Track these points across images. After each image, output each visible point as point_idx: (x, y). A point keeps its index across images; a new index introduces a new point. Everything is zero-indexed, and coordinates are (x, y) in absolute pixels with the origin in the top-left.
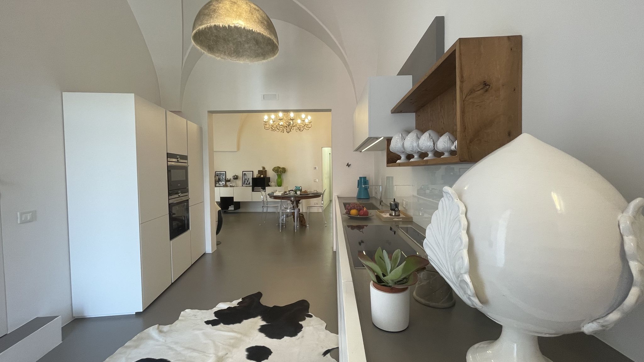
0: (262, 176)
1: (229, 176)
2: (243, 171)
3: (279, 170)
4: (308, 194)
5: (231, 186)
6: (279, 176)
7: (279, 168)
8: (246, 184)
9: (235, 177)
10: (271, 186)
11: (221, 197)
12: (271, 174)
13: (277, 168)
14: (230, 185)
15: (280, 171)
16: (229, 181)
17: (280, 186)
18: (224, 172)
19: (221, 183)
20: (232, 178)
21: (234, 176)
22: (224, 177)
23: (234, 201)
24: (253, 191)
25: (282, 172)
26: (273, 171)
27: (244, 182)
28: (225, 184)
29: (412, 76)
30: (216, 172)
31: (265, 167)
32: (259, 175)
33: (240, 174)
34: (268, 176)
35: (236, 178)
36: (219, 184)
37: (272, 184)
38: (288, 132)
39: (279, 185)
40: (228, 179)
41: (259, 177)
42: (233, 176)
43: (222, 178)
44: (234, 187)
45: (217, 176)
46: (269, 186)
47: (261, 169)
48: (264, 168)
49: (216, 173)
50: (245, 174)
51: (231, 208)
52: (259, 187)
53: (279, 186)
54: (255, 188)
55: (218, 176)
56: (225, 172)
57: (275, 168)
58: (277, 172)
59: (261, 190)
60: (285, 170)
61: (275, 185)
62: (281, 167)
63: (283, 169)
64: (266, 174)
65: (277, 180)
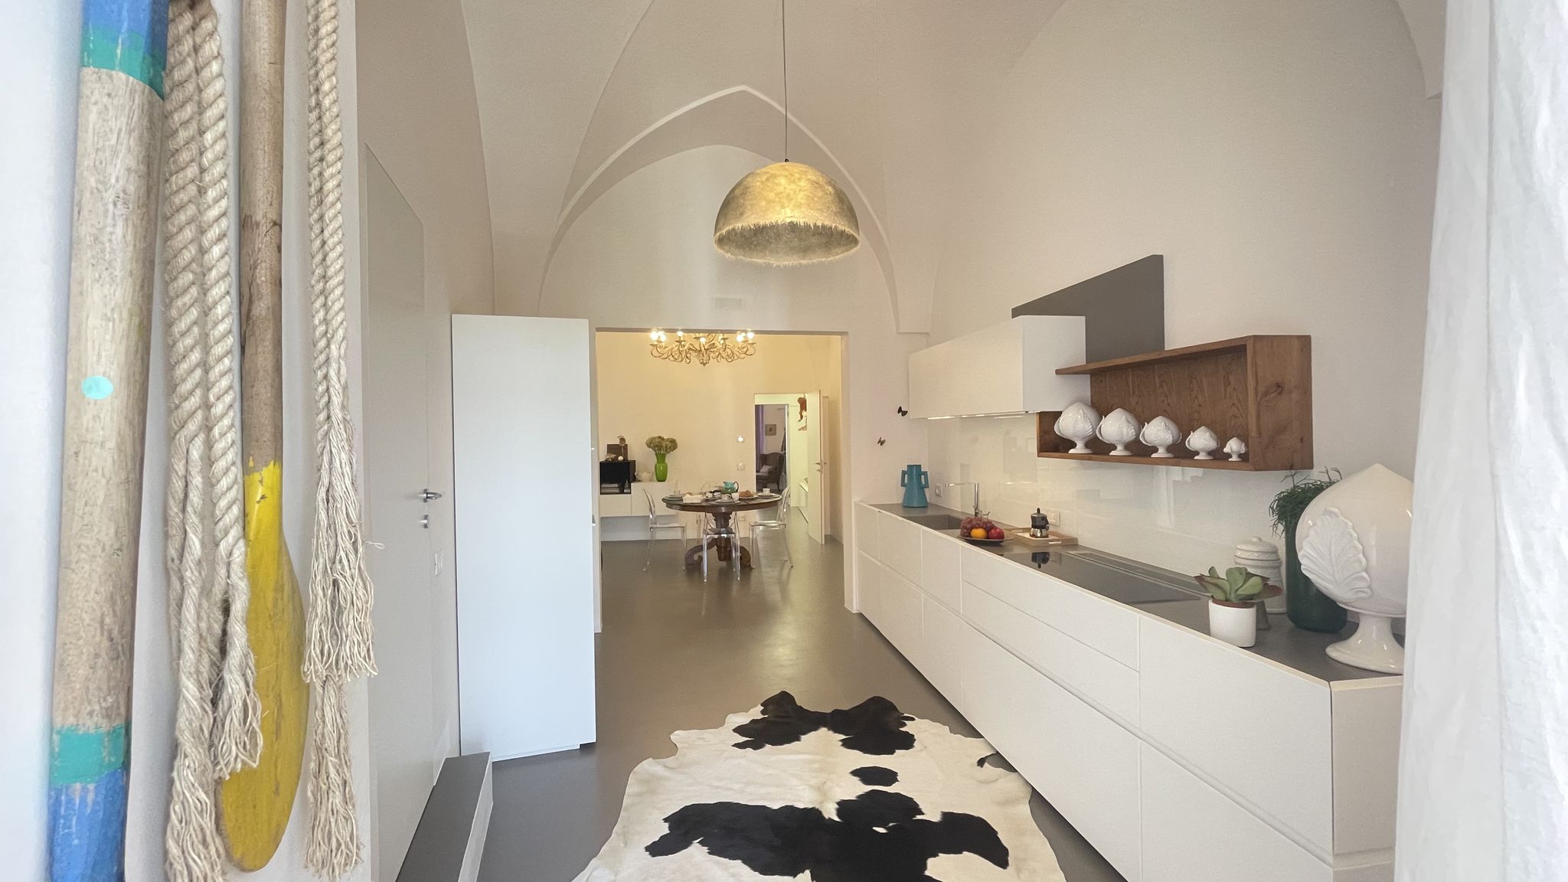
0: (621, 458)
3: (664, 445)
4: (753, 499)
6: (661, 458)
7: (663, 439)
10: (639, 481)
12: (639, 453)
13: (657, 440)
15: (662, 447)
17: (664, 481)
24: (601, 492)
25: (670, 448)
26: (649, 446)
29: (1084, 317)
31: (625, 437)
32: (614, 455)
34: (630, 458)
37: (642, 476)
38: (704, 364)
39: (661, 478)
41: (613, 460)
46: (635, 479)
47: (617, 442)
48: (622, 440)
52: (617, 483)
53: (659, 481)
54: (607, 487)
57: (652, 439)
58: (656, 448)
59: (618, 491)
60: (673, 445)
61: (651, 480)
62: (665, 438)
63: (671, 442)
64: (625, 455)
65: (656, 466)
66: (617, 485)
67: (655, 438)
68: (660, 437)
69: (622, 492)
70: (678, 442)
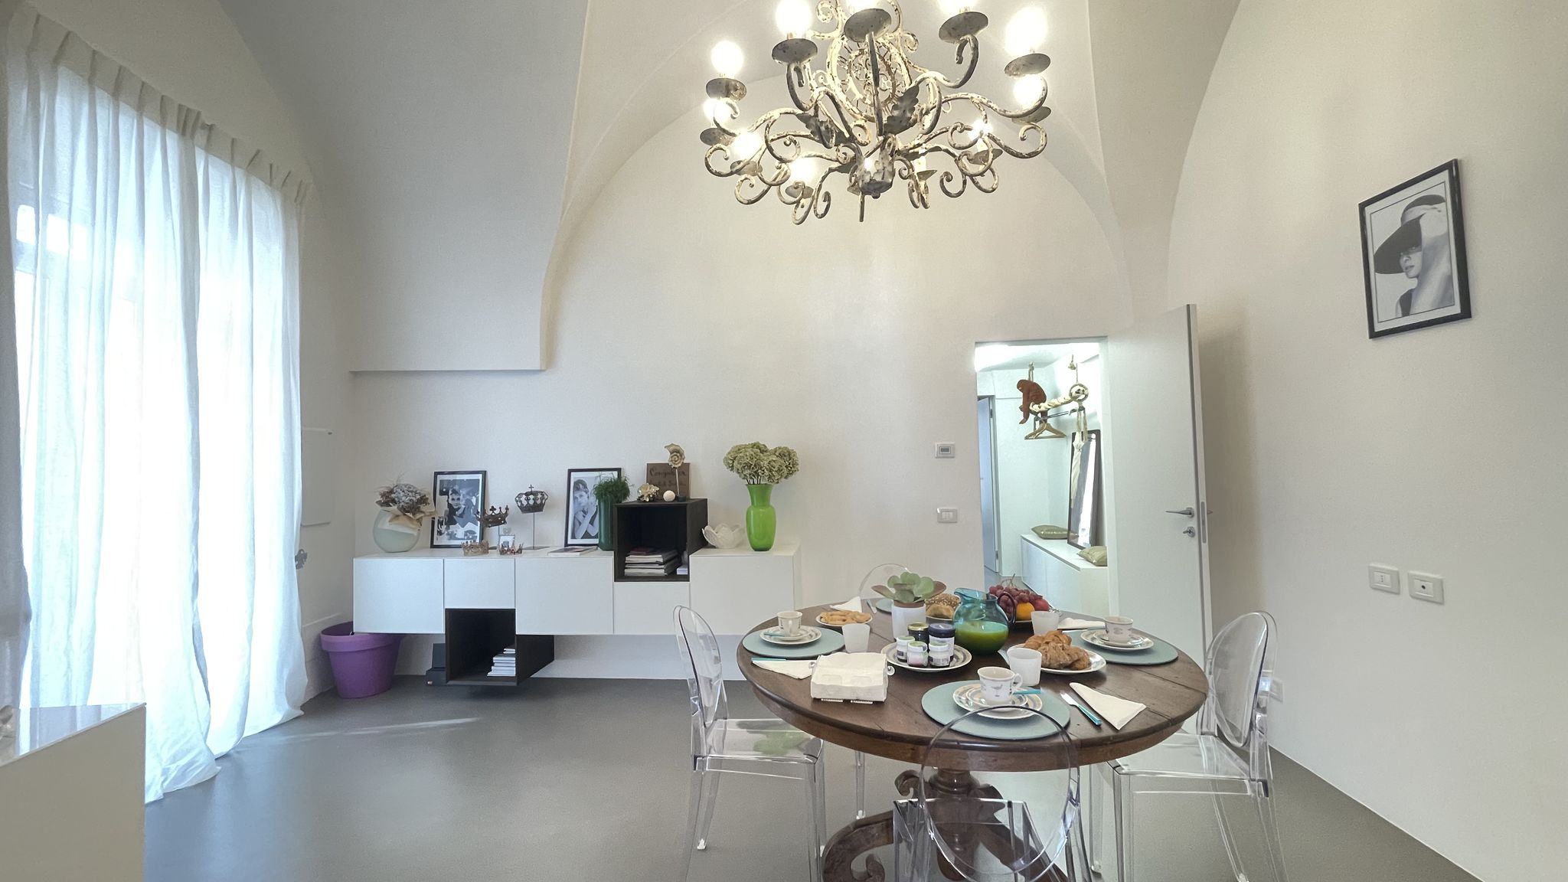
0: (669, 495)
1: (502, 495)
2: (570, 471)
3: (763, 463)
5: (504, 551)
6: (761, 494)
7: (763, 450)
8: (587, 535)
9: (531, 497)
10: (713, 547)
11: (446, 610)
12: (713, 483)
13: (750, 452)
14: (503, 539)
15: (771, 468)
16: (498, 520)
17: (766, 549)
18: (480, 477)
19: (459, 531)
20: (514, 506)
21: (527, 494)
22: (474, 500)
23: (518, 632)
24: (620, 575)
25: (779, 470)
26: (729, 466)
27: (577, 523)
28: (482, 537)
30: (436, 474)
31: (683, 447)
32: (654, 489)
33: (554, 484)
34: (695, 494)
35: (534, 504)
36: (452, 536)
37: (719, 535)
39: (762, 543)
40: (493, 509)
41: (653, 499)
42: (520, 495)
43: (469, 502)
44: (520, 551)
45: (442, 493)
46: (703, 544)
47: (664, 458)
48: (677, 452)
49: (440, 477)
50: (579, 482)
51: (504, 666)
52: (654, 552)
53: (757, 550)
54: (629, 559)
55: (446, 493)
56: (484, 473)
57: (739, 449)
58: (747, 472)
59: (662, 572)
60: (787, 463)
61: (739, 546)
62: (771, 447)
63: (781, 456)
64: (685, 485)
65: (748, 513)
66: (659, 558)
67: (746, 447)
68: (755, 446)
69: (672, 576)
70: (800, 457)
